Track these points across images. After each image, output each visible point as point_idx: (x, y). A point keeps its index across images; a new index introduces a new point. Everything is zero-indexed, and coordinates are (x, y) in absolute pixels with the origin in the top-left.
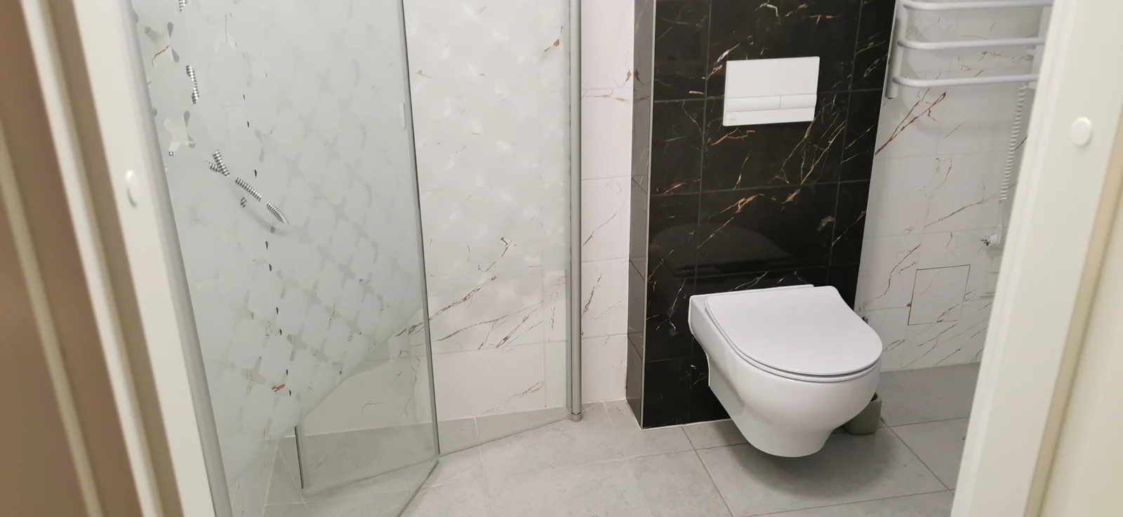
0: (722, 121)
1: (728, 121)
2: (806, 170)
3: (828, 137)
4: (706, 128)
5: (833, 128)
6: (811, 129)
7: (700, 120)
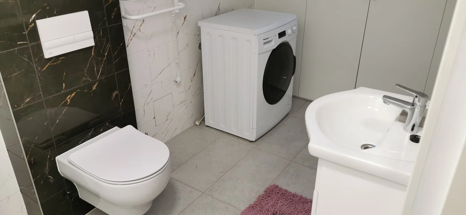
0: (43, 56)
1: (47, 55)
2: (98, 71)
3: (104, 52)
4: (36, 62)
5: (105, 47)
6: (94, 50)
7: (29, 58)
